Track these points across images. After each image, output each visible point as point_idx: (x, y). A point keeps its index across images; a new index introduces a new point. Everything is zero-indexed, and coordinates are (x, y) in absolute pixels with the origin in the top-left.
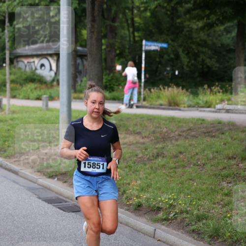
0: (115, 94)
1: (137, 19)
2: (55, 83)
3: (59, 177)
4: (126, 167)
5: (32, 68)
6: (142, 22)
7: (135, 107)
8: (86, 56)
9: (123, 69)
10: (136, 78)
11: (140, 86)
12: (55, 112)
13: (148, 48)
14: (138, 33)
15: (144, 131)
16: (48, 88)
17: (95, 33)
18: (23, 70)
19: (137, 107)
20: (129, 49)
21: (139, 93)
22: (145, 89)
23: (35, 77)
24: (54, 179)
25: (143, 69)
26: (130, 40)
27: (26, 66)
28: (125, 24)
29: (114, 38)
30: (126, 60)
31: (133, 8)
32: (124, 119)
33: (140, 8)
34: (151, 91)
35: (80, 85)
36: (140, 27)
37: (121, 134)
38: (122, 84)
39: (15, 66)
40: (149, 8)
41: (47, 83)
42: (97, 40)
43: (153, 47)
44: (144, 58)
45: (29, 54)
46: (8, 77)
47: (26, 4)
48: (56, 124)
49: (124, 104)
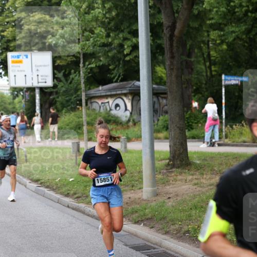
0: (194, 132)
1: (212, 53)
2: (131, 123)
3: (145, 223)
5: (107, 109)
6: (218, 56)
7: (217, 145)
8: (165, 94)
9: (202, 106)
10: (217, 115)
11: (221, 123)
12: (134, 154)
13: (227, 83)
14: (215, 67)
16: (125, 129)
18: (97, 112)
19: (219, 145)
20: (206, 84)
21: (221, 130)
22: (226, 126)
23: (110, 118)
24: (140, 224)
25: (224, 105)
26: (207, 75)
27: (100, 107)
28: (201, 59)
29: (190, 73)
30: (203, 96)
31: (208, 41)
32: (208, 158)
33: (216, 41)
34: (232, 128)
35: (157, 124)
36: (217, 60)
37: (206, 174)
38: (201, 122)
39: (89, 107)
40: (227, 41)
41: (123, 123)
42: (177, 77)
43: (233, 81)
44: (223, 94)
45: (103, 94)
46: (85, 119)
47: (99, 43)
48: (137, 166)
49: (206, 143)
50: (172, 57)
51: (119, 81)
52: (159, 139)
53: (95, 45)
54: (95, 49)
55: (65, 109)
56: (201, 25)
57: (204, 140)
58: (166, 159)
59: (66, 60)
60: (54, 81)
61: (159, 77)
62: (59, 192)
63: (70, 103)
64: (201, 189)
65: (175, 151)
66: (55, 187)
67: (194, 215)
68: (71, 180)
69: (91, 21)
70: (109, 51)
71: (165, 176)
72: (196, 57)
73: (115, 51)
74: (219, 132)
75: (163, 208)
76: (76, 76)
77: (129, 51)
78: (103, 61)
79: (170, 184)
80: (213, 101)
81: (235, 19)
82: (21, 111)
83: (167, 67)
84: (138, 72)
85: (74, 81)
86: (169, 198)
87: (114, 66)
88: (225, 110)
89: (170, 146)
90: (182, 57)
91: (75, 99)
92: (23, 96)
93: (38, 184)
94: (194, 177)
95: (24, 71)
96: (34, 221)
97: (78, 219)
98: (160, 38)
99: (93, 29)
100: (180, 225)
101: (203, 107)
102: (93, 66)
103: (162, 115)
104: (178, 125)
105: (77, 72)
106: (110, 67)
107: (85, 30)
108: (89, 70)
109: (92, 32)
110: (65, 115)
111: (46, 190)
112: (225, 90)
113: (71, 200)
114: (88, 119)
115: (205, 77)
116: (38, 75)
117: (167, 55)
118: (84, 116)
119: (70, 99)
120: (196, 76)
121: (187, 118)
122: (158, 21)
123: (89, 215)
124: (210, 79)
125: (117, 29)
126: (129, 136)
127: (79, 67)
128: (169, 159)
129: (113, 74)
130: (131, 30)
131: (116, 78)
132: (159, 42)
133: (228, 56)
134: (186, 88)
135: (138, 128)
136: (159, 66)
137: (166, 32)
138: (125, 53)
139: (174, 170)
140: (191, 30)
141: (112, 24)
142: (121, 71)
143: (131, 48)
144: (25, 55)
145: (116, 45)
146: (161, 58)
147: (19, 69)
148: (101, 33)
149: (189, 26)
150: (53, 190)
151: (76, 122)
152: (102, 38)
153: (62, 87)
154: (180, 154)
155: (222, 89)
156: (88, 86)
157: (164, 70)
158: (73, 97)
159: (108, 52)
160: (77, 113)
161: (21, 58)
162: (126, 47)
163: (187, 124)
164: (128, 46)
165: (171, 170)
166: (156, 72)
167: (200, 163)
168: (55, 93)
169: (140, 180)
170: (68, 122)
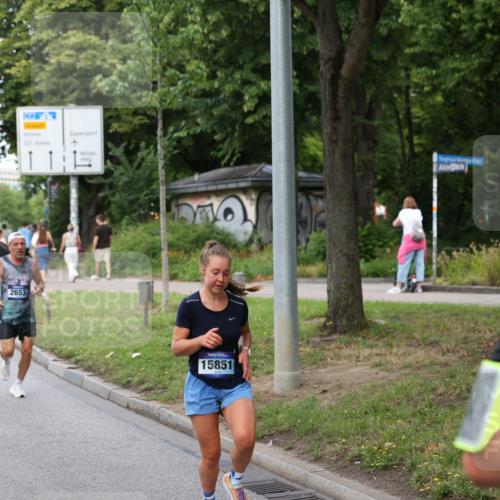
0: (377, 264)
1: (416, 110)
2: (254, 247)
3: (276, 439)
4: (414, 415)
5: (208, 218)
6: (427, 116)
7: (420, 290)
8: (321, 189)
9: (393, 213)
10: (421, 231)
11: (430, 246)
12: (259, 306)
13: (443, 168)
14: (419, 138)
15: (445, 338)
16: (242, 257)
17: (340, 144)
18: (189, 223)
19: (425, 289)
20: (401, 171)
21: (428, 261)
22: (439, 252)
24: (267, 442)
25: (435, 212)
26: (403, 154)
27: (195, 214)
28: (393, 122)
29: (371, 150)
30: (396, 194)
31: (408, 88)
32: (401, 315)
33: (422, 87)
34: (451, 256)
35: (305, 248)
36: (423, 125)
37: (398, 346)
38: (392, 244)
39: (174, 214)
40: (443, 87)
41: (239, 246)
42: (344, 156)
43: (454, 165)
44: (435, 190)
45: (200, 189)
46: (164, 237)
47: (194, 90)
48: (264, 329)
49: (398, 285)
50: (336, 118)
51: (232, 164)
52: (309, 276)
53: (187, 94)
54: (186, 102)
55: (126, 217)
56: (393, 57)
57: (396, 279)
58: (321, 316)
59: (130, 122)
60: (105, 163)
61: (311, 156)
62: (110, 379)
63: (136, 206)
64: (386, 374)
65: (338, 301)
66: (102, 370)
67: (372, 424)
68: (134, 355)
69: (180, 47)
70: (215, 105)
71: (317, 349)
72: (384, 118)
73: (225, 106)
74: (426, 265)
75: (312, 412)
76: (149, 153)
77: (253, 105)
78: (202, 124)
79: (328, 364)
80: (415, 204)
81: (459, 45)
82: (42, 221)
83: (325, 137)
84: (268, 146)
85: (144, 164)
86: (325, 392)
87: (224, 135)
88: (438, 221)
89: (329, 291)
90: (355, 117)
91: (146, 198)
92: (45, 192)
93: (70, 363)
94: (375, 351)
95: (48, 144)
96: (62, 435)
97: (146, 431)
98: (314, 81)
99: (184, 63)
100: (344, 444)
101: (395, 216)
102: (183, 134)
103: (315, 231)
104: (344, 251)
105: (152, 147)
106: (216, 137)
107: (169, 64)
108: (174, 143)
109: (181, 68)
110: (127, 230)
111: (85, 375)
112: (438, 183)
113: (134, 394)
114: (172, 238)
115: (401, 157)
116: (75, 152)
117: (326, 114)
118: (163, 231)
119: (137, 199)
120: (382, 155)
121: (364, 236)
122: (311, 47)
123: (167, 424)
124: (409, 161)
125: (231, 63)
126: (251, 271)
127: (156, 135)
128: (326, 316)
129: (220, 149)
130: (257, 65)
131: (227, 157)
132: (311, 88)
133: (444, 117)
134: (363, 177)
135: (267, 255)
136: (312, 135)
137: (324, 70)
138: (246, 109)
139: (334, 337)
140: (374, 66)
141: (221, 53)
142: (237, 144)
143: (256, 101)
144: (50, 113)
145: (227, 94)
146: (314, 119)
147: (40, 139)
148: (199, 71)
149: (369, 57)
150: (101, 375)
151: (148, 243)
152: (200, 80)
153: (122, 174)
154: (348, 306)
155: (431, 181)
156: (173, 174)
157: (320, 144)
158: (142, 195)
159: (211, 107)
160: (150, 225)
161: (43, 118)
162: (246, 97)
163: (363, 249)
164: (251, 97)
165: (329, 338)
166: (305, 147)
167: (387, 325)
168: (107, 188)
169: (269, 356)
170: (132, 243)
